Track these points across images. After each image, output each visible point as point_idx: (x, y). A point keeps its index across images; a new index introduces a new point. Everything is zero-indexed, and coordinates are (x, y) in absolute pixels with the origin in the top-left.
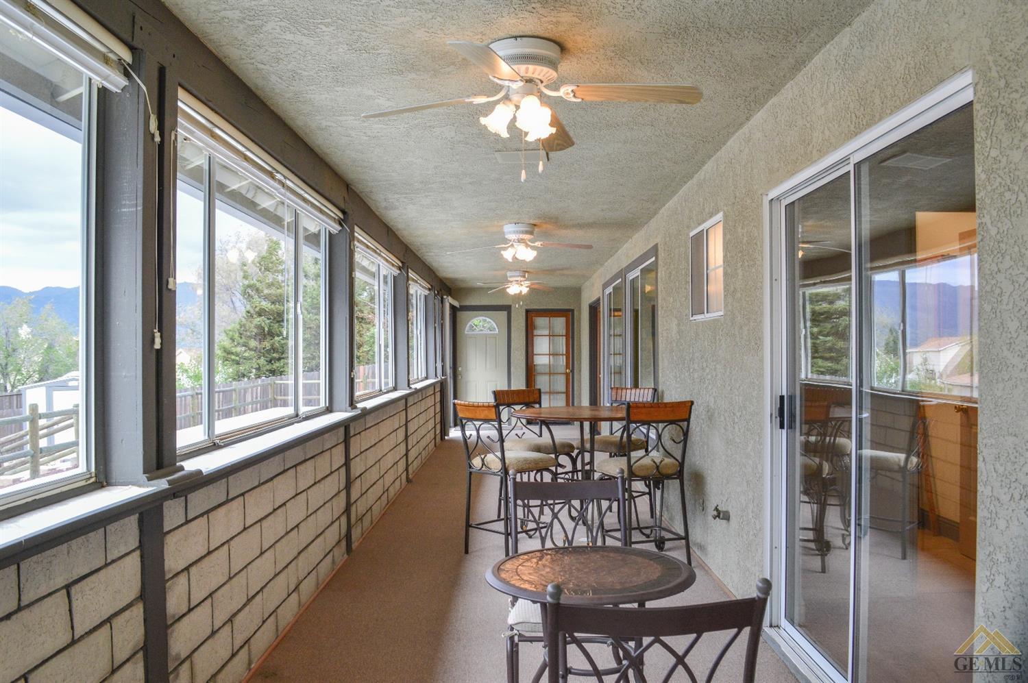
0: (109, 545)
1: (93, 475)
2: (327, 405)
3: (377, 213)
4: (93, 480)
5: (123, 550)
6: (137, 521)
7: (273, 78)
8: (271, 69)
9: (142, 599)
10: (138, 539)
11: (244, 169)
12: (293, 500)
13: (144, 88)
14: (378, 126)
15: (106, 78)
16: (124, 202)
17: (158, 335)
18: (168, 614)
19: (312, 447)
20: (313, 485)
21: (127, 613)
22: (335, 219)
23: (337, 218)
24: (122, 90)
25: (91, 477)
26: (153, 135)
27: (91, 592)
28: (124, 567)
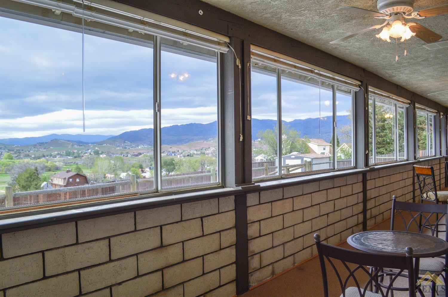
0: (220, 207)
1: (221, 183)
2: (355, 166)
3: (386, 79)
4: (220, 185)
5: (227, 209)
6: (234, 200)
7: (300, 34)
8: (296, 30)
9: (235, 228)
10: (234, 206)
11: (294, 71)
12: (325, 203)
13: (233, 50)
14: (357, 43)
15: (220, 49)
16: (229, 91)
17: (241, 136)
18: (248, 235)
19: (338, 182)
20: (339, 198)
21: (228, 231)
22: (356, 85)
23: (357, 84)
24: (228, 52)
25: (220, 184)
26: (238, 66)
27: (211, 221)
28: (227, 215)
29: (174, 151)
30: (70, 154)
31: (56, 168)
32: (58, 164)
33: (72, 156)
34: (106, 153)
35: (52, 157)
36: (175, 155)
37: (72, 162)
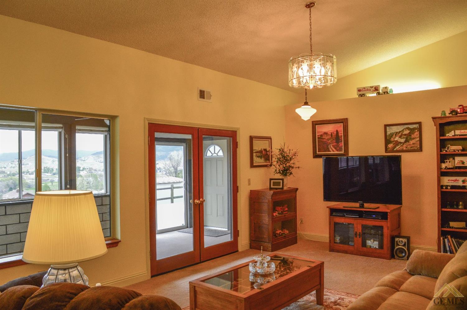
29: (160, 168)
30: (48, 171)
31: (28, 186)
32: (31, 181)
33: (51, 173)
34: (88, 170)
35: (28, 174)
36: (160, 172)
37: (49, 179)
